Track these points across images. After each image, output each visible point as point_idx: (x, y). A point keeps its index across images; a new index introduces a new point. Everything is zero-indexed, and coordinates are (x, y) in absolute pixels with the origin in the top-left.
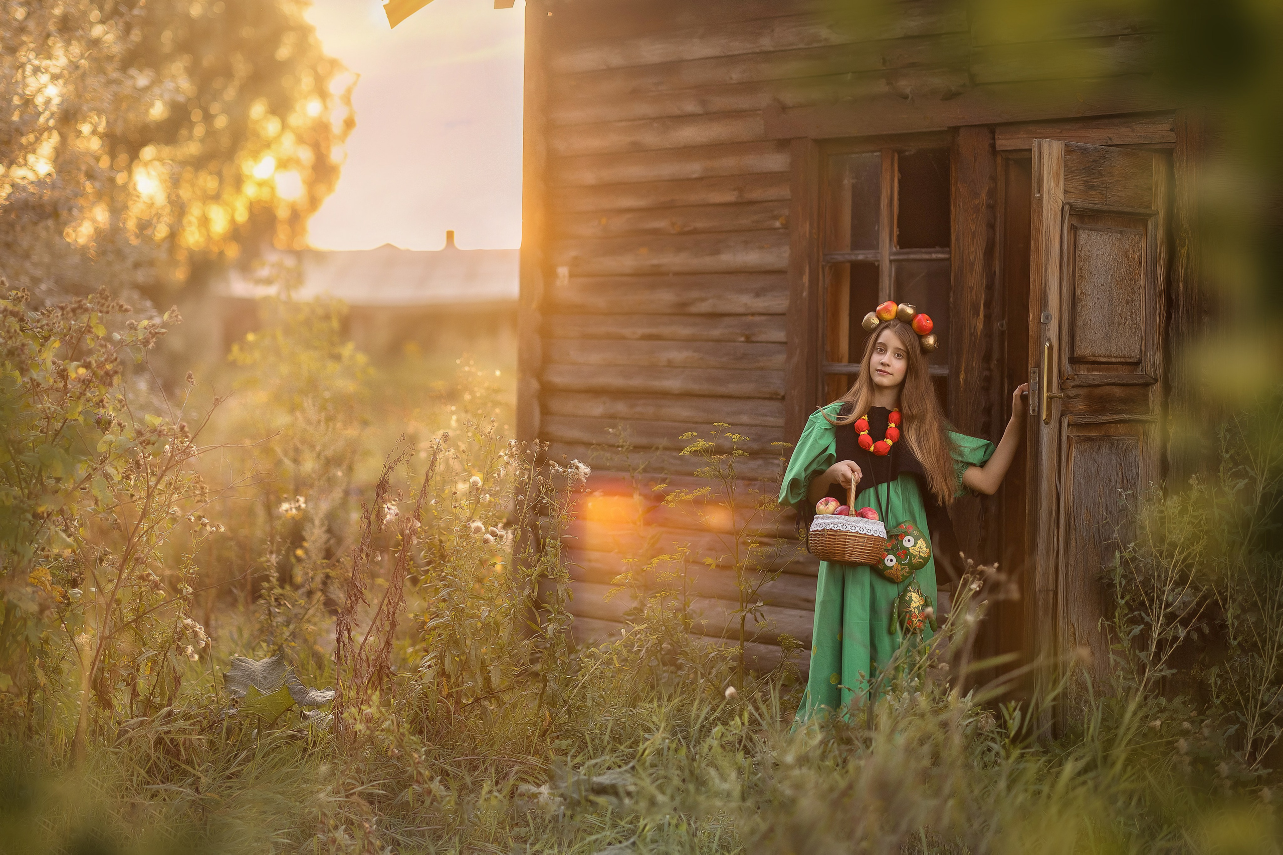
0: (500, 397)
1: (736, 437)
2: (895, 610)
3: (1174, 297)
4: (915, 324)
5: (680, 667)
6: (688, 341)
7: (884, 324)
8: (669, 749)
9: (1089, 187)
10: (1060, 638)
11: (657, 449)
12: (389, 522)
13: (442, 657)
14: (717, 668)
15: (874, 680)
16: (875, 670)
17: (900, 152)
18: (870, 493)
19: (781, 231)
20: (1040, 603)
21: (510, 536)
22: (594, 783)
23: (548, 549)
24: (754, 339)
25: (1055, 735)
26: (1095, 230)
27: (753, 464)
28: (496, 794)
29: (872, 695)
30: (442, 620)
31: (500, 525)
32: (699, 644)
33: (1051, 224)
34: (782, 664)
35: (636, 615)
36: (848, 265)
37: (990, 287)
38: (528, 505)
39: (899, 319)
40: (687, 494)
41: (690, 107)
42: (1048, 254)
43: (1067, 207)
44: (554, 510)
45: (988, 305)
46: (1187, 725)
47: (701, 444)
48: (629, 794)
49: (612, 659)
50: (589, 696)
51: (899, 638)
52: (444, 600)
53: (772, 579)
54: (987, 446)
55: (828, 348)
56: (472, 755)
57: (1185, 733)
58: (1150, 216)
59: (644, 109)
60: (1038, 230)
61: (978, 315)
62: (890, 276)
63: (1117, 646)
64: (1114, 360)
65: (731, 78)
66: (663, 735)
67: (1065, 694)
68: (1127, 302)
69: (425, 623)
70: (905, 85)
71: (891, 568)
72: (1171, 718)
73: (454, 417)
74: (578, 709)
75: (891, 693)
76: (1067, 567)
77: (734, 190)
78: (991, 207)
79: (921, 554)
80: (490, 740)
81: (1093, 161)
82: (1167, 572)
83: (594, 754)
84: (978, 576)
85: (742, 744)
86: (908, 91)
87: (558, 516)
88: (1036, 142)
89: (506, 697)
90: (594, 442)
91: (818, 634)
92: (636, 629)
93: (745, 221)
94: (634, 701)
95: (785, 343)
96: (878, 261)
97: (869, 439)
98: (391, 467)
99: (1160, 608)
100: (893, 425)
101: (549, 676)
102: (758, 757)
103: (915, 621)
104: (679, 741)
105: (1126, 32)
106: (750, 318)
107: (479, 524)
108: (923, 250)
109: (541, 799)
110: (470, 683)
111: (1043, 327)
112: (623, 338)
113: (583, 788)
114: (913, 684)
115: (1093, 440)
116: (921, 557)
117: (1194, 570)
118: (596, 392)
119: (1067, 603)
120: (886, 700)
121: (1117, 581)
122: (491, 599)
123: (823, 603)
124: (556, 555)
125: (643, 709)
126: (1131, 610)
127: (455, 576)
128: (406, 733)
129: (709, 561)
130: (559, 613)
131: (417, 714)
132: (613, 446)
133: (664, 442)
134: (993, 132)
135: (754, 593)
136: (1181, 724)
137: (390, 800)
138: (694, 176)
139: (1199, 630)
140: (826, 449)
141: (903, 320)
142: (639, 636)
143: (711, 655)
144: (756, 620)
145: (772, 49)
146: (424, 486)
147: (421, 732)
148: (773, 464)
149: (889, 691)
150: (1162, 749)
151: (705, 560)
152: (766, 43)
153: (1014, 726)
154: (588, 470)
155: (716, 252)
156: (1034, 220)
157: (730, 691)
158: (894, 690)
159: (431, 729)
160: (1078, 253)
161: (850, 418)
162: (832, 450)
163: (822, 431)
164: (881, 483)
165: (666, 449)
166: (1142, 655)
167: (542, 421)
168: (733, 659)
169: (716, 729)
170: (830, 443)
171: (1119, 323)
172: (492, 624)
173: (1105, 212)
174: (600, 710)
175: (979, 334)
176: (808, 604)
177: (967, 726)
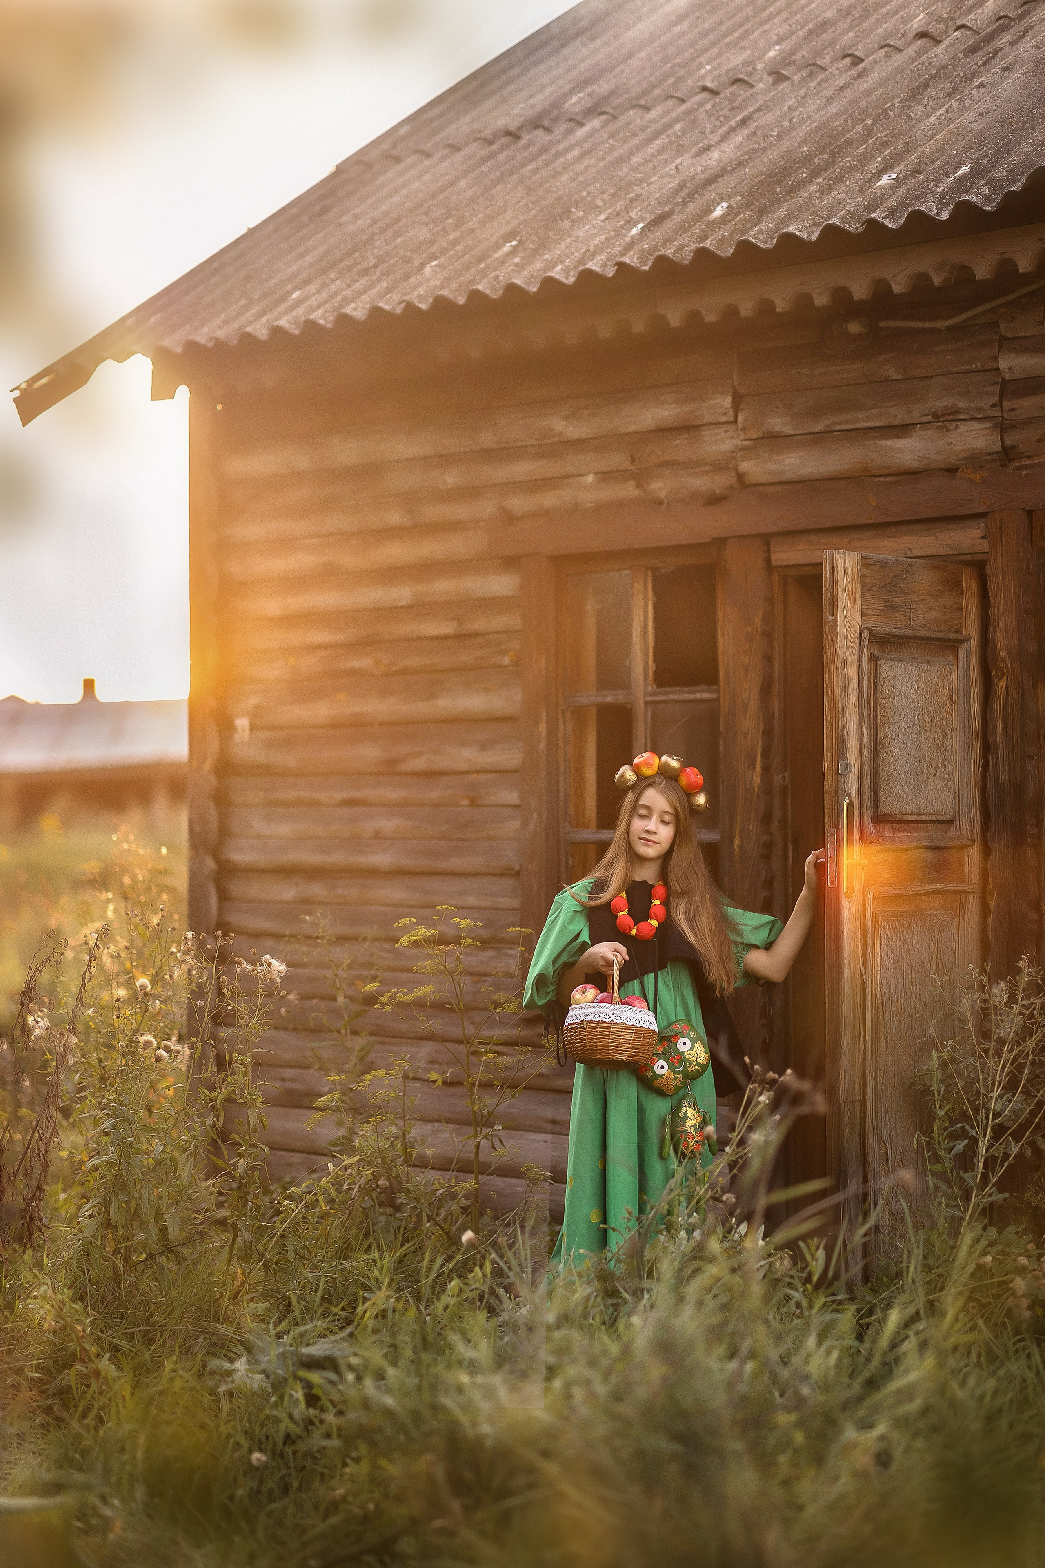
0: (166, 880)
1: (465, 923)
2: (667, 1129)
3: (991, 740)
4: (683, 780)
5: (398, 1208)
6: (399, 807)
7: (644, 782)
8: (394, 1311)
9: (890, 608)
10: (870, 1159)
11: (365, 939)
12: (38, 1038)
13: (106, 1204)
14: (447, 1208)
15: (643, 1217)
16: (645, 1204)
17: (654, 570)
18: (634, 987)
19: (510, 668)
20: (846, 1116)
21: (187, 1052)
22: (303, 1355)
23: (236, 1066)
24: (480, 802)
25: (866, 1279)
26: (900, 660)
27: (484, 955)
28: (181, 1372)
29: (642, 1236)
30: (105, 1158)
31: (174, 1039)
32: (422, 1178)
33: (848, 653)
34: (527, 1201)
35: (345, 1145)
36: (594, 710)
37: (768, 733)
38: (210, 1012)
39: (662, 774)
40: (405, 994)
41: (396, 518)
42: (845, 689)
43: (866, 633)
44: (242, 1018)
45: (766, 754)
46: (1023, 1260)
47: (422, 932)
48: (350, 1367)
49: (317, 1200)
50: (289, 1247)
51: (674, 1164)
52: (107, 1134)
53: (513, 1096)
54: (773, 923)
55: (572, 811)
56: (146, 1325)
57: (1022, 1271)
58: (961, 642)
59: (336, 521)
60: (832, 661)
61: (755, 767)
62: (646, 721)
63: (937, 1167)
64: (924, 818)
65: (445, 483)
66: (388, 1293)
67: (877, 1228)
68: (938, 747)
69: (82, 1162)
70: (659, 487)
71: (662, 1076)
72: (1003, 1253)
73: (111, 907)
74: (276, 1263)
75: (665, 1233)
76: (875, 1071)
77: (452, 619)
78: (768, 635)
79: (699, 1060)
80: (168, 1306)
81: (895, 576)
82: (994, 1076)
83: (303, 1318)
84: (767, 1086)
85: (485, 1301)
86: (662, 494)
87: (247, 1026)
88: (827, 553)
89: (185, 1251)
90: (287, 933)
91: (575, 1163)
92: (346, 1162)
93: (466, 657)
94: (345, 1252)
95: (519, 806)
96: (631, 703)
97: (630, 921)
98: (38, 970)
99: (987, 1118)
100: (657, 902)
101: (240, 1224)
102: (505, 1316)
103: (692, 1142)
104: (407, 1300)
105: (925, 419)
106: (474, 777)
107: (149, 1037)
108: (685, 689)
109: (236, 1377)
110: (141, 1237)
111: (841, 779)
112: (318, 804)
113: (289, 1362)
114: (691, 1220)
115: (902, 916)
116: (698, 1064)
117: (1026, 1071)
118: (286, 872)
119: (877, 1117)
120: (659, 1241)
121: (934, 1088)
122: (166, 1131)
123: (580, 1123)
124: (245, 1074)
125: (359, 1261)
126: (952, 1123)
127: (121, 1103)
128: (67, 1300)
129: (433, 1076)
130: (250, 1146)
131: (76, 1278)
132: (310, 937)
133: (372, 931)
134: (767, 544)
135: (490, 1114)
136: (1015, 1260)
137: (46, 1384)
138: (403, 603)
139: (1033, 1144)
140: (577, 936)
141: (667, 775)
142: (349, 1171)
143: (439, 1192)
144: (494, 1148)
145: (494, 446)
146: (81, 992)
147: (82, 1299)
148: (508, 955)
149: (662, 1230)
150: (994, 1291)
151: (429, 1075)
152: (488, 439)
153: (817, 1267)
154: (282, 967)
155: (431, 696)
156: (827, 649)
157: (468, 1235)
158: (668, 1229)
159: (95, 1293)
160: (879, 688)
161: (605, 897)
162: (585, 937)
163: (572, 914)
164: (647, 973)
165: (376, 939)
166: (967, 1176)
167: (220, 909)
168: (466, 1197)
169: (453, 1283)
170: (581, 926)
171: (929, 774)
172: (168, 1162)
173: (909, 638)
174: (304, 1265)
175: (756, 789)
176: (560, 1128)
177: (758, 1270)
